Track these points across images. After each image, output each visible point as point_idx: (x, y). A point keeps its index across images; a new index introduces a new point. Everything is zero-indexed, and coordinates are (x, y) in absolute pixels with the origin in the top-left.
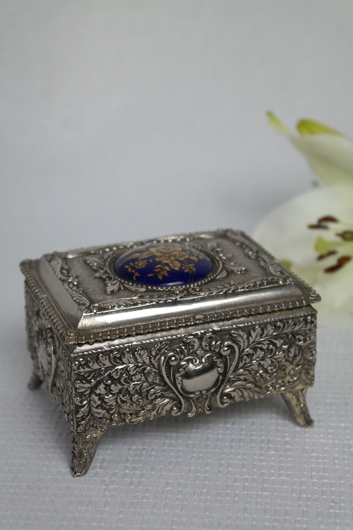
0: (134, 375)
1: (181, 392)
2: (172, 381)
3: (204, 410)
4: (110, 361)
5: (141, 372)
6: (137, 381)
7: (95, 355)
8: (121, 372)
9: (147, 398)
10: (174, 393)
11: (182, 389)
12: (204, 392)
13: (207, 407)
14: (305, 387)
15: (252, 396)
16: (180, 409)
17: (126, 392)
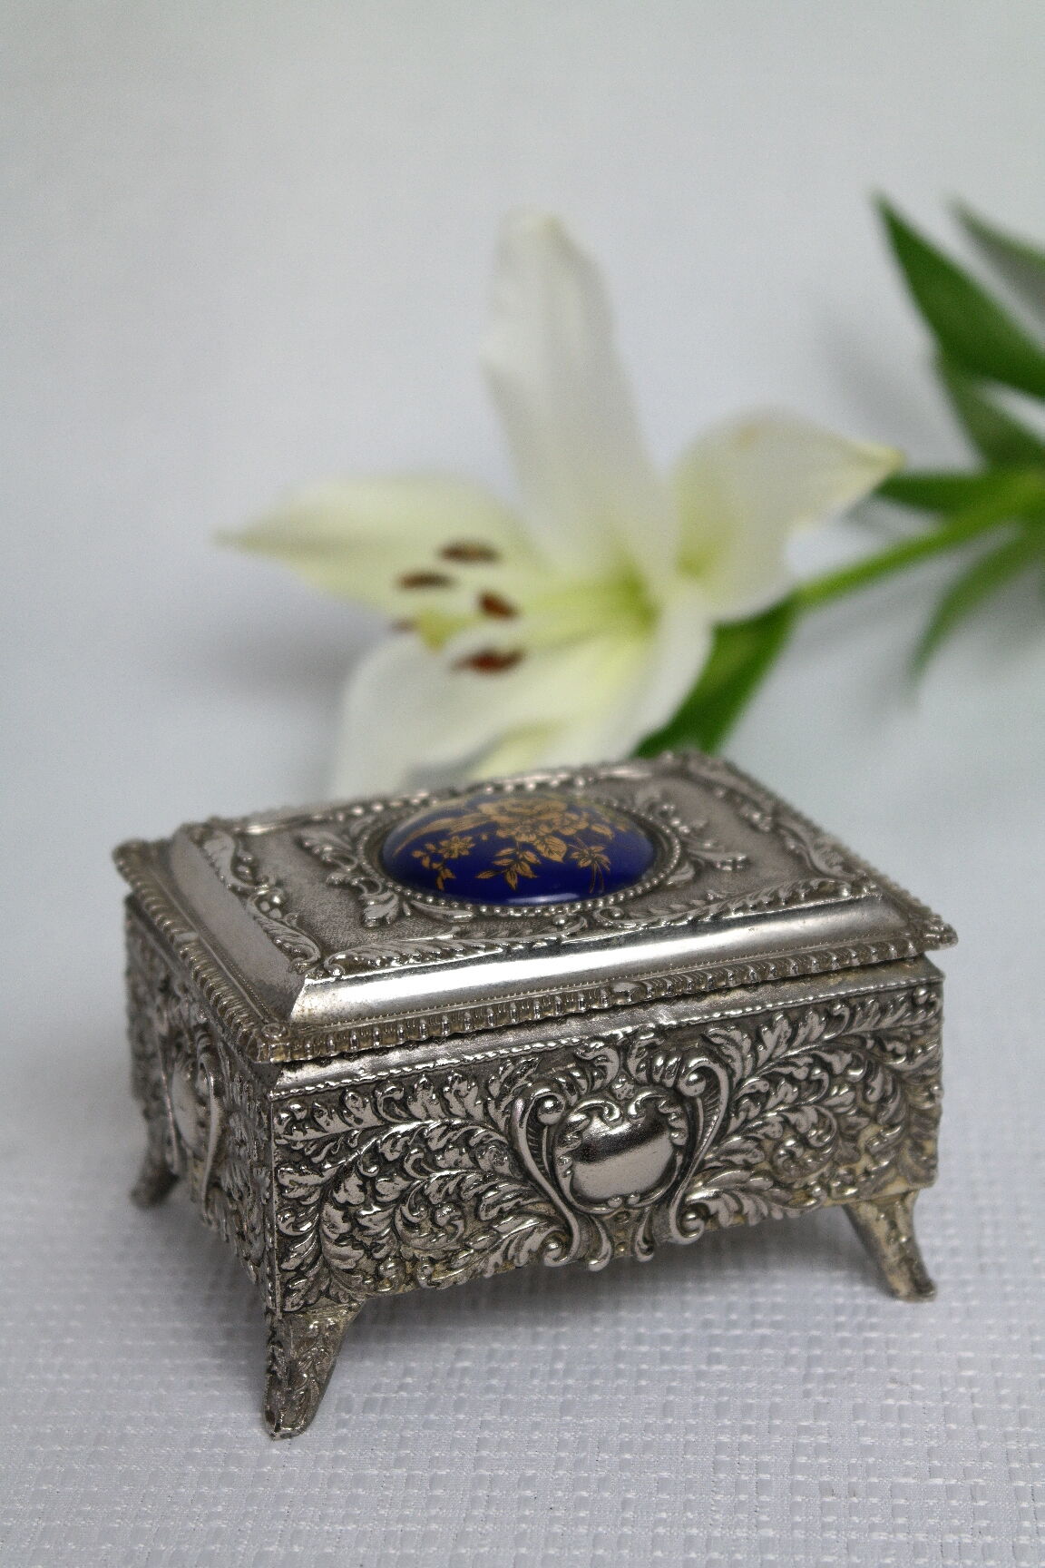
0: (442, 1151)
1: (571, 1199)
2: (544, 1168)
3: (633, 1251)
4: (376, 1112)
5: (461, 1142)
6: (450, 1168)
7: (334, 1094)
8: (406, 1142)
9: (477, 1217)
10: (550, 1201)
11: (574, 1191)
12: (633, 1200)
13: (641, 1243)
14: (911, 1188)
15: (765, 1211)
16: (566, 1246)
17: (420, 1198)
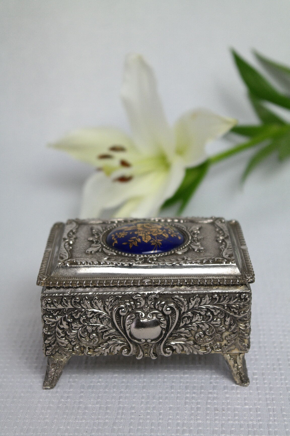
0: (91, 318)
1: (130, 337)
2: (122, 328)
3: (150, 356)
4: (72, 305)
5: (97, 316)
6: (94, 323)
7: (60, 297)
8: (80, 314)
9: (102, 338)
10: (124, 337)
12: (149, 341)
13: (152, 354)
15: (191, 351)
16: (129, 351)
17: (85, 330)
